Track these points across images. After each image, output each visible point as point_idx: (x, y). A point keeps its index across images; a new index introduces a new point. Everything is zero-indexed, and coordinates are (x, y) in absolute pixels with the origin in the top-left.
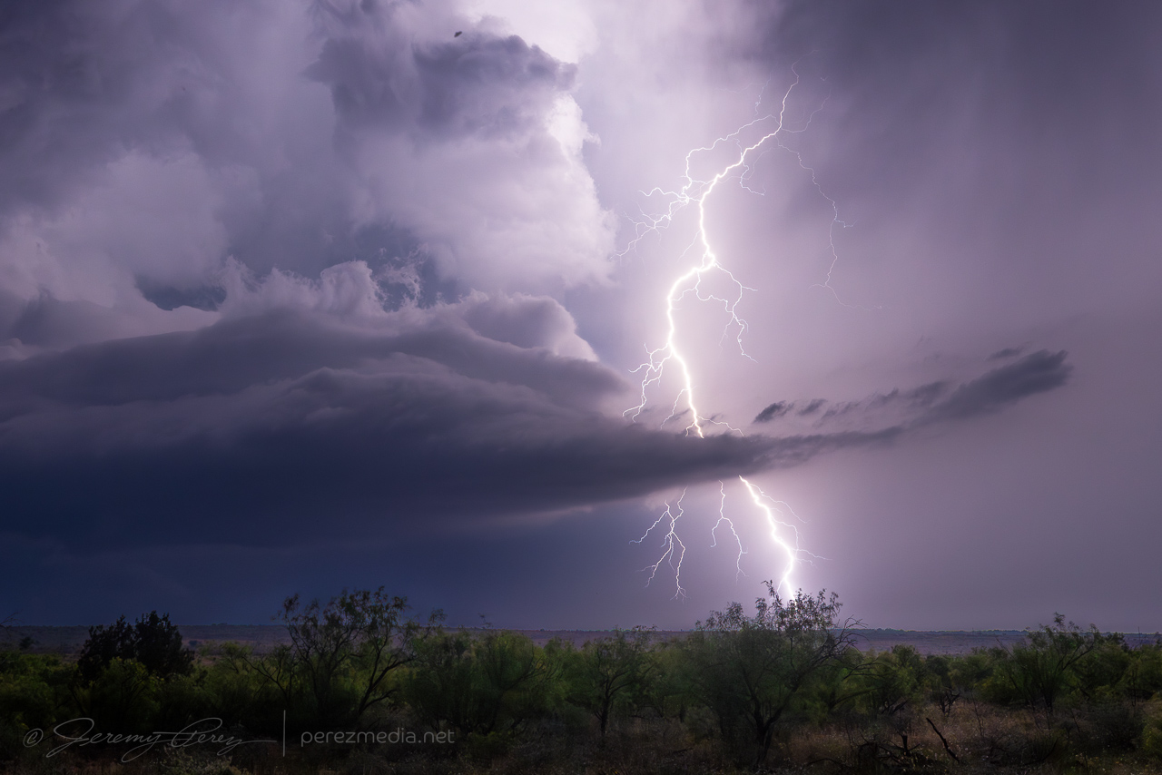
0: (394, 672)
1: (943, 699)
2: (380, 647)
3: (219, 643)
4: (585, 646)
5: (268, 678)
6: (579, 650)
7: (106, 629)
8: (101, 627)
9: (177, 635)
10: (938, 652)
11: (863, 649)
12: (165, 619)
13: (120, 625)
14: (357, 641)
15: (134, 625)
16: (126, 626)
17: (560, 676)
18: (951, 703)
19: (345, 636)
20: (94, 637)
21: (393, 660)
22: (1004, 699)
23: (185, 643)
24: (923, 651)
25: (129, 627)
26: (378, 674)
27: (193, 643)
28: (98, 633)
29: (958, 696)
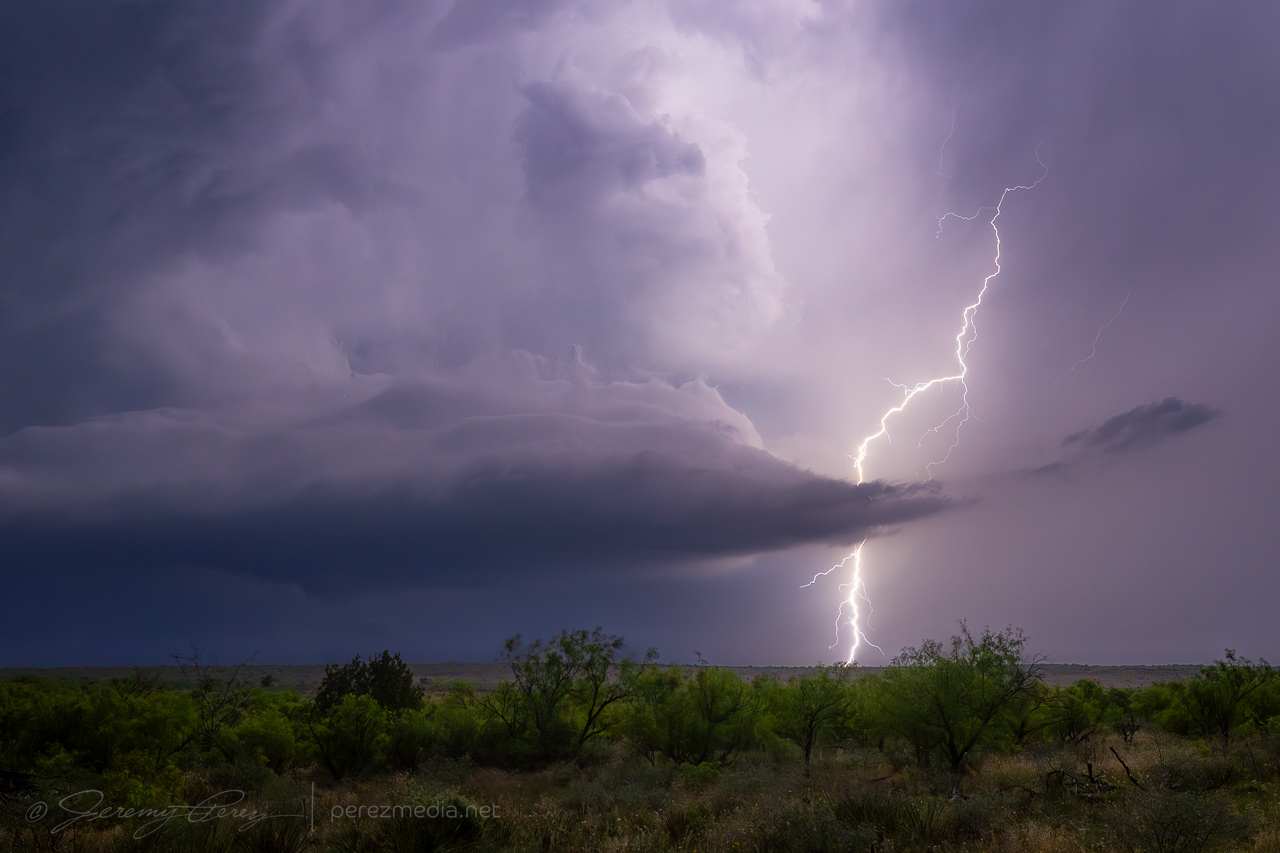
0: (611, 706)
1: (1125, 729)
2: (598, 683)
3: (447, 680)
4: (790, 681)
5: (494, 712)
6: (785, 685)
7: (341, 667)
8: (337, 666)
9: (408, 672)
10: (1121, 686)
11: (1049, 683)
12: (397, 657)
13: (355, 663)
14: (578, 678)
15: (368, 663)
16: (361, 664)
17: (766, 710)
18: (1132, 733)
19: (566, 672)
20: (330, 675)
21: (610, 695)
22: (1181, 729)
23: (416, 680)
24: (1106, 685)
25: (364, 665)
26: (596, 709)
27: (423, 681)
28: (334, 671)
29: (1138, 727)
